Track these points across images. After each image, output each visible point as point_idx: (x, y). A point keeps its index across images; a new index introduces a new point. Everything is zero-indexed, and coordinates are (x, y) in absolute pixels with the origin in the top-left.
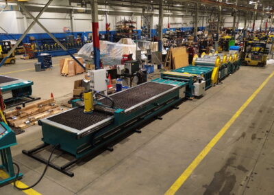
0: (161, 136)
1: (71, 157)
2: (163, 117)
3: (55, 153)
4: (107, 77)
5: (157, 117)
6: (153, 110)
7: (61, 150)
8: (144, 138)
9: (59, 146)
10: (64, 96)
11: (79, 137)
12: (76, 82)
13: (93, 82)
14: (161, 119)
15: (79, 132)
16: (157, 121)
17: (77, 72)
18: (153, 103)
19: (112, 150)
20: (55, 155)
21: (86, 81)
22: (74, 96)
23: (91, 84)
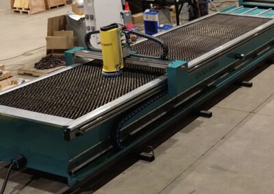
0: (255, 118)
1: (55, 183)
2: (253, 81)
3: (13, 180)
4: (124, 8)
5: (242, 81)
6: (231, 70)
7: (29, 171)
8: (219, 126)
9: (23, 161)
10: (25, 54)
11: (72, 136)
12: (51, 21)
13: (92, 18)
14: (250, 85)
15: (72, 124)
16: (242, 91)
17: (51, 4)
18: (232, 53)
19: (152, 159)
20: (16, 184)
21: (76, 17)
22: (49, 51)
23: (88, 23)
